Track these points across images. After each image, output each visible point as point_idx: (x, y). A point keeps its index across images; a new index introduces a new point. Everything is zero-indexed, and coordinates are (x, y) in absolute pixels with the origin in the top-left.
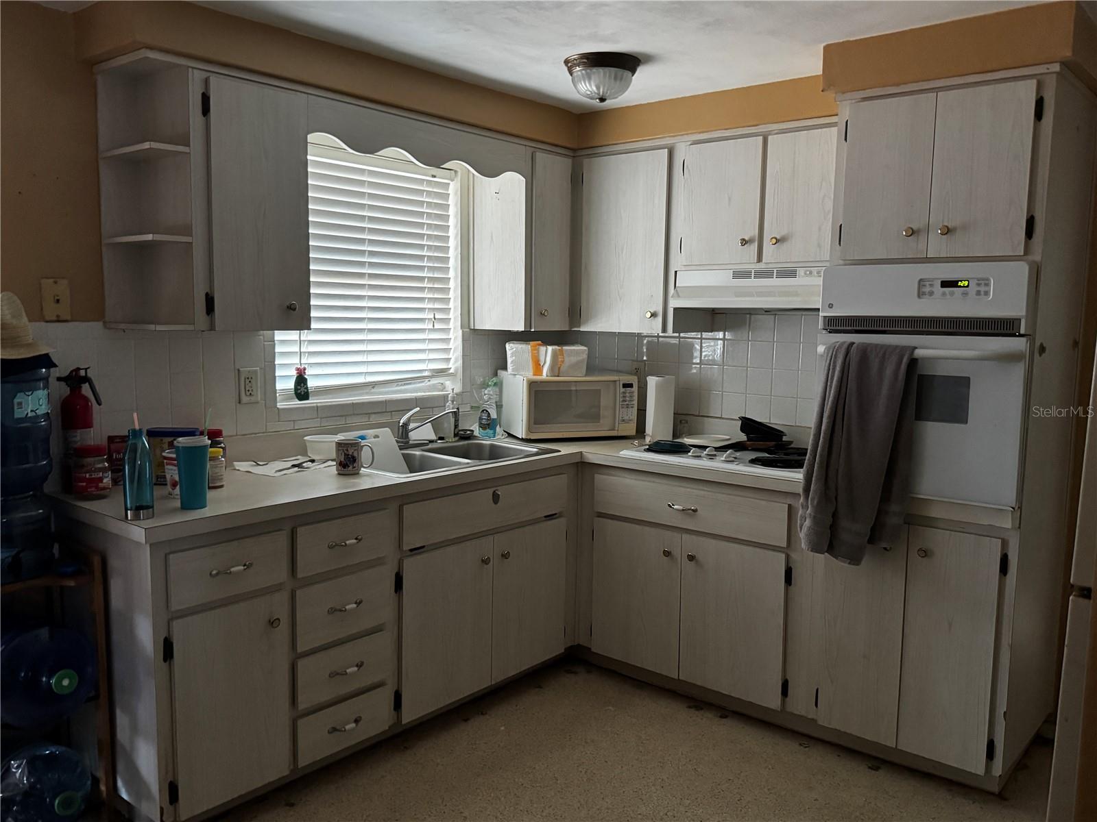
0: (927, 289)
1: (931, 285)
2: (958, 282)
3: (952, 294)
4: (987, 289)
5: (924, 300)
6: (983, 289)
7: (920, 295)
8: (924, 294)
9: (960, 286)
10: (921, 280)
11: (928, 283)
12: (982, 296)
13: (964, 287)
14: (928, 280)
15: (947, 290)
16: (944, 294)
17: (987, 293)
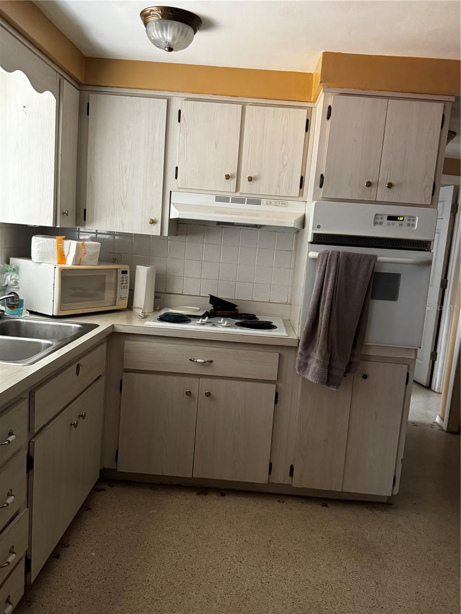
0: (379, 221)
1: (382, 218)
2: (397, 217)
3: (393, 224)
4: (413, 223)
5: (378, 227)
6: (411, 222)
7: (375, 223)
8: (377, 223)
9: (399, 220)
10: (376, 215)
11: (380, 217)
12: (410, 227)
13: (401, 220)
14: (380, 215)
15: (391, 222)
16: (389, 224)
17: (413, 225)
